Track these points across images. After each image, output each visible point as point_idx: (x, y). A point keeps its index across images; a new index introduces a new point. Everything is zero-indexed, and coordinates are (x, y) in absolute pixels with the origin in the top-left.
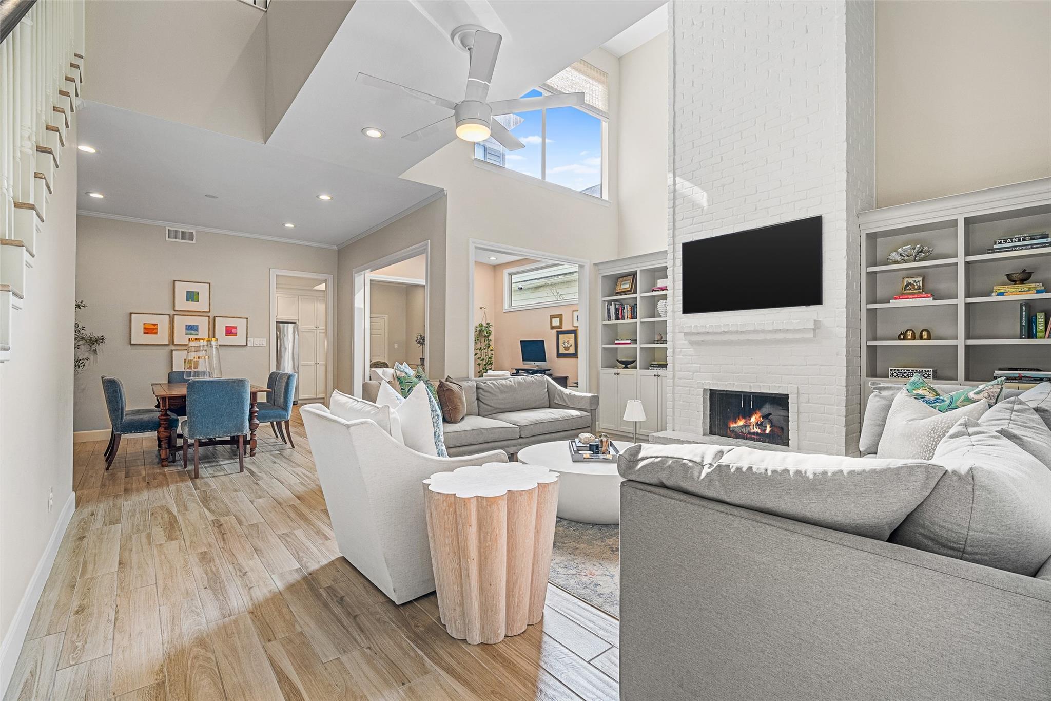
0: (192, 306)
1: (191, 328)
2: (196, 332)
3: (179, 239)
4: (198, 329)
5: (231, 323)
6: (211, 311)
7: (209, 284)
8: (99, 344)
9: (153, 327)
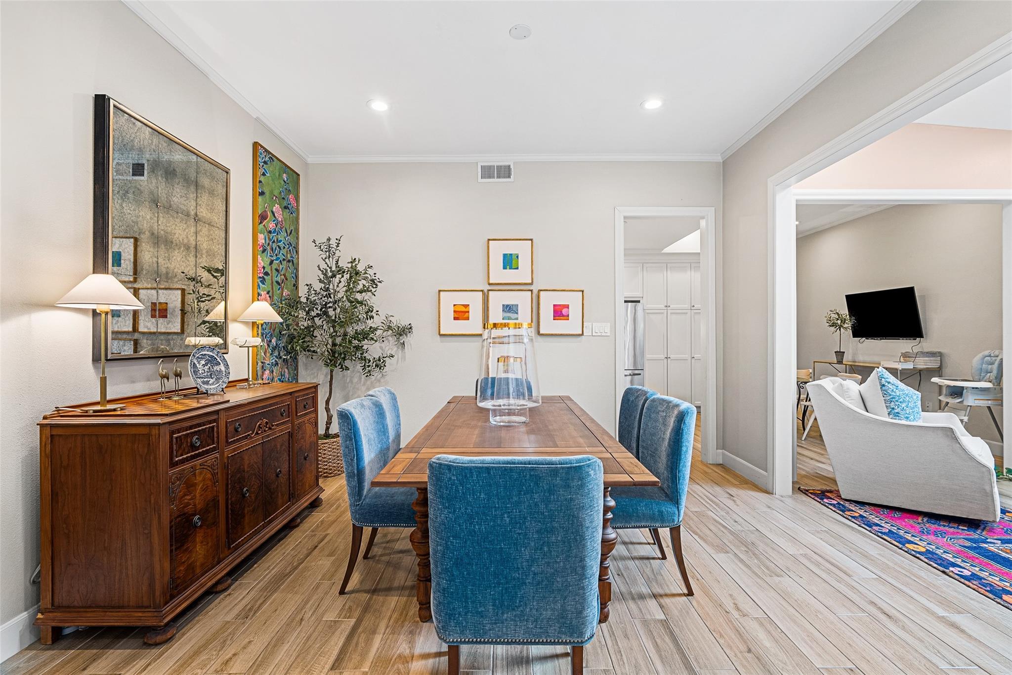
0: (510, 276)
1: (509, 309)
2: (515, 316)
3: (494, 177)
4: (517, 310)
5: (561, 299)
6: (534, 283)
7: (531, 240)
8: (406, 335)
9: (463, 309)
